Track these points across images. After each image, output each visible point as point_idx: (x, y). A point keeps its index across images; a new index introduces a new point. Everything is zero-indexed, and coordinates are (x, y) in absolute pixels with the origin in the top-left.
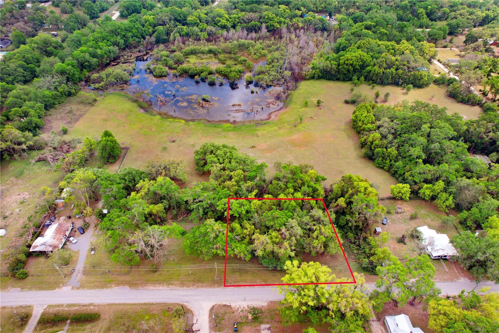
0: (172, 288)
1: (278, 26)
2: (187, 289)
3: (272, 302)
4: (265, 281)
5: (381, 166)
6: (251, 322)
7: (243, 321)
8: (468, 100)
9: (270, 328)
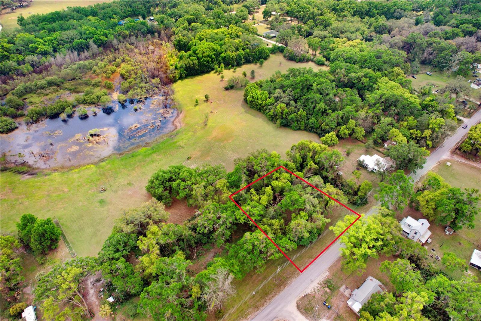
0: (251, 317)
1: (106, 39)
2: (264, 308)
3: (329, 268)
4: (310, 257)
5: (298, 128)
6: (332, 293)
7: (327, 297)
8: (304, 59)
9: (346, 287)
